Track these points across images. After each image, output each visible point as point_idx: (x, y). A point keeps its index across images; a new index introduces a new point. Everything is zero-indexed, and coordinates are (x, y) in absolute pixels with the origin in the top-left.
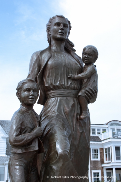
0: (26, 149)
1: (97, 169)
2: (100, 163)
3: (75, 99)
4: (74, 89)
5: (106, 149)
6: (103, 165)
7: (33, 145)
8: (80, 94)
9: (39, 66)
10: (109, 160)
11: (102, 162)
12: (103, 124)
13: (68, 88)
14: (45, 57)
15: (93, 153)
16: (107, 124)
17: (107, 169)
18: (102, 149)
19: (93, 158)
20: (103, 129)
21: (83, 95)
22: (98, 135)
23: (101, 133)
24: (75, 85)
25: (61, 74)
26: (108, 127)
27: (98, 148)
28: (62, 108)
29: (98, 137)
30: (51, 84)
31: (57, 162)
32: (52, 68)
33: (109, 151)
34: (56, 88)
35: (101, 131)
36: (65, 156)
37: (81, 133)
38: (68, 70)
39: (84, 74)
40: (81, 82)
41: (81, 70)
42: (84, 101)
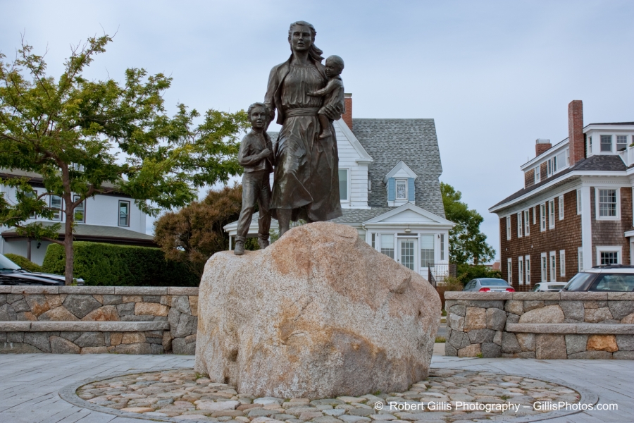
0: (255, 169)
1: (610, 244)
2: (620, 228)
3: (314, 118)
4: (313, 106)
6: (628, 234)
7: (261, 165)
8: (319, 112)
9: (277, 83)
11: (627, 224)
13: (306, 106)
14: (282, 73)
15: (601, 200)
18: (627, 191)
19: (601, 214)
21: (323, 113)
22: (619, 153)
23: (628, 148)
24: (315, 102)
25: (298, 91)
27: (617, 187)
28: (298, 128)
29: (618, 158)
30: (288, 103)
31: (283, 180)
32: (288, 86)
34: (293, 107)
35: (629, 141)
36: (290, 176)
37: (321, 154)
38: (307, 86)
39: (323, 90)
40: (323, 98)
41: (324, 85)
42: (324, 119)
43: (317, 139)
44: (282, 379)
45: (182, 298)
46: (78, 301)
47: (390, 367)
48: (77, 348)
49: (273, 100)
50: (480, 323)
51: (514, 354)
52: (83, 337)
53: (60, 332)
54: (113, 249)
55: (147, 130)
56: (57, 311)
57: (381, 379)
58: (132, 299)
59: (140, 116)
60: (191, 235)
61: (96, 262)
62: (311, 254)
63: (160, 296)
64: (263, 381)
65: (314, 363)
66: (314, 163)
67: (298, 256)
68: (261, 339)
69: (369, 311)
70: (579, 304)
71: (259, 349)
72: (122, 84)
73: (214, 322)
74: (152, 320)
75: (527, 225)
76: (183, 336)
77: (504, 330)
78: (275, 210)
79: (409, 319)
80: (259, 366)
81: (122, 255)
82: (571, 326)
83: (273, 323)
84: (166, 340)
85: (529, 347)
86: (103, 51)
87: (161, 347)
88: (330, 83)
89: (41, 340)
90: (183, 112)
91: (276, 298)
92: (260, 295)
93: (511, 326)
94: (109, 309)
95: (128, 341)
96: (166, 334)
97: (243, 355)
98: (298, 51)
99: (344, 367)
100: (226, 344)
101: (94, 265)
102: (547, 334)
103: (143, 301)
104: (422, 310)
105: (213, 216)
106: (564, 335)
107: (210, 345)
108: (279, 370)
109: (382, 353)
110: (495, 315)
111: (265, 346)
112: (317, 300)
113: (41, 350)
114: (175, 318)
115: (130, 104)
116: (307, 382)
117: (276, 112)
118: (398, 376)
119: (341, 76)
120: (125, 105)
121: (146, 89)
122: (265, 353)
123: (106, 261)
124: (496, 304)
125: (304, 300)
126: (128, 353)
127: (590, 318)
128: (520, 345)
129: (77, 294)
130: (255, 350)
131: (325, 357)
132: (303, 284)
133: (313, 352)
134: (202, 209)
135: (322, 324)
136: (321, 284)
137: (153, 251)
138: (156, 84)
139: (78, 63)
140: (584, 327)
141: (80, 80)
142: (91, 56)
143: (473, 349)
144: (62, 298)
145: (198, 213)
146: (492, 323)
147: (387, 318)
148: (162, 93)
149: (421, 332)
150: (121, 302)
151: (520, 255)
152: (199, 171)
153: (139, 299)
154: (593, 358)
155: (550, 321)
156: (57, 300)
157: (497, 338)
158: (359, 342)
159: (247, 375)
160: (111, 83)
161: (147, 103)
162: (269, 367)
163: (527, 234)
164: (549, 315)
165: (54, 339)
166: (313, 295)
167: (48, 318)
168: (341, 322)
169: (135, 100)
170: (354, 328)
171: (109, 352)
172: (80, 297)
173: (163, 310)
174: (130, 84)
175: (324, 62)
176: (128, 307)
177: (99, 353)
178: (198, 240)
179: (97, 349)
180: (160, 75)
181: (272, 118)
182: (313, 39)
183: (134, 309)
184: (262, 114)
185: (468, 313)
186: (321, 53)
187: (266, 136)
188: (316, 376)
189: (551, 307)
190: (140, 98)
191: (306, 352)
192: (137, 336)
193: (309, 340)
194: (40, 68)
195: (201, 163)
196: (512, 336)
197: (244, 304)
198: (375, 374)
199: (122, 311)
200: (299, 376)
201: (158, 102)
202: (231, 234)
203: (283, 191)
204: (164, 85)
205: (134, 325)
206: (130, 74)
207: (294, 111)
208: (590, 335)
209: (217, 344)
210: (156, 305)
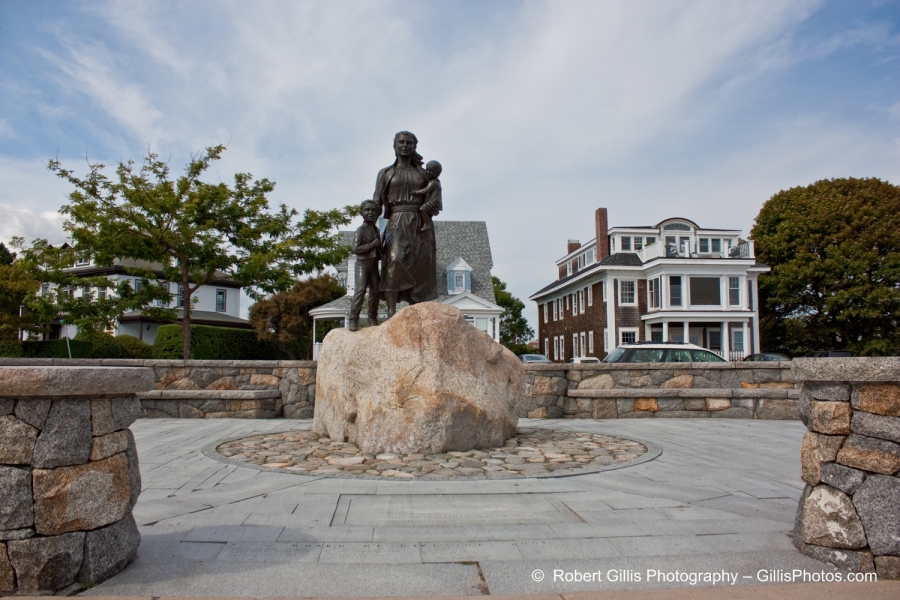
1: (629, 326)
2: (637, 312)
3: (416, 213)
5: (651, 282)
6: (644, 318)
7: (371, 253)
8: (421, 209)
9: (384, 183)
10: (657, 305)
11: (643, 309)
12: (649, 228)
13: (410, 203)
14: (389, 175)
15: (622, 289)
16: (658, 227)
17: (653, 326)
18: (642, 282)
19: (622, 301)
20: (648, 239)
21: (424, 209)
22: (636, 252)
23: (643, 247)
24: (417, 200)
25: (403, 191)
26: (659, 234)
27: (635, 279)
28: (403, 222)
29: (635, 256)
30: (394, 201)
31: (391, 266)
32: (394, 187)
33: (657, 287)
34: (398, 204)
35: (644, 242)
36: (397, 262)
37: (422, 244)
38: (410, 186)
39: (424, 190)
40: (423, 197)
41: (424, 185)
42: (425, 215)
43: (419, 232)
44: (399, 438)
45: (292, 370)
46: (201, 374)
47: (490, 426)
48: (202, 414)
49: (381, 198)
50: (546, 389)
51: (574, 415)
52: (207, 404)
53: (187, 399)
54: (214, 330)
55: (253, 226)
56: (183, 382)
57: (482, 435)
58: (248, 371)
59: (248, 214)
60: (280, 318)
61: (200, 342)
62: (421, 330)
63: (272, 368)
64: (383, 440)
65: (428, 423)
66: (417, 252)
67: (411, 332)
68: (380, 403)
69: (471, 378)
70: (626, 373)
71: (379, 412)
72: (232, 186)
73: (333, 389)
74: (266, 389)
75: (561, 310)
76: (293, 403)
77: (565, 395)
78: (384, 292)
79: (502, 385)
80: (379, 426)
81: (222, 336)
82: (621, 391)
83: (390, 389)
84: (278, 407)
85: (587, 409)
86: (219, 158)
87: (273, 413)
88: (430, 184)
89: (171, 407)
90: (284, 211)
91: (393, 367)
92: (378, 365)
93: (572, 392)
94: (228, 379)
95: (246, 407)
96: (278, 401)
97: (362, 417)
98: (402, 157)
99: (453, 427)
100: (346, 409)
101: (198, 344)
102: (602, 398)
103: (257, 373)
104: (511, 378)
105: (299, 303)
106: (615, 398)
107: (330, 409)
108: (396, 430)
109: (484, 414)
110: (558, 383)
111: (384, 409)
112: (428, 370)
113: (171, 415)
114: (286, 388)
115: (239, 204)
116: (422, 440)
117: (383, 208)
118: (496, 433)
119: (439, 178)
120: (235, 204)
121: (253, 191)
122: (384, 415)
123: (208, 341)
124: (560, 373)
125: (417, 369)
126: (246, 417)
127: (635, 384)
128: (579, 407)
129: (200, 367)
130: (375, 413)
131: (437, 418)
132: (415, 356)
133: (427, 414)
134: (290, 296)
135: (434, 389)
136: (432, 355)
137: (247, 333)
138: (261, 187)
139: (197, 168)
140: (631, 391)
141: (197, 183)
142: (208, 163)
143: (540, 411)
144: (188, 370)
145: (287, 300)
146: (555, 389)
147: (486, 384)
148: (267, 195)
149: (511, 396)
150: (238, 374)
151: (555, 335)
152: (299, 262)
153: (254, 371)
154: (639, 417)
155: (603, 387)
156: (183, 372)
157: (560, 402)
158: (465, 405)
159: (368, 434)
160: (222, 186)
161: (254, 203)
162: (388, 427)
163: (561, 318)
164: (602, 383)
165: (182, 407)
166: (425, 365)
167: (175, 388)
168: (449, 388)
169: (243, 200)
170: (460, 393)
171: (229, 417)
172: (203, 370)
173: (274, 381)
174: (239, 187)
175: (424, 167)
176: (245, 378)
177: (222, 417)
178: (287, 323)
179: (220, 414)
180: (265, 180)
181: (380, 214)
182: (415, 147)
183: (249, 380)
184: (373, 210)
185: (536, 381)
186: (421, 158)
187: (375, 228)
188: (429, 435)
189: (604, 376)
190: (248, 199)
191: (420, 414)
192: (253, 403)
193: (423, 403)
194: (164, 173)
195: (300, 255)
196: (572, 400)
197: (363, 374)
198: (478, 432)
199: (239, 382)
200: (414, 434)
201: (264, 203)
202: (315, 318)
203: (391, 276)
204: (268, 189)
205: (251, 394)
206: (239, 178)
207: (398, 208)
208: (637, 399)
209: (337, 408)
210: (269, 376)
